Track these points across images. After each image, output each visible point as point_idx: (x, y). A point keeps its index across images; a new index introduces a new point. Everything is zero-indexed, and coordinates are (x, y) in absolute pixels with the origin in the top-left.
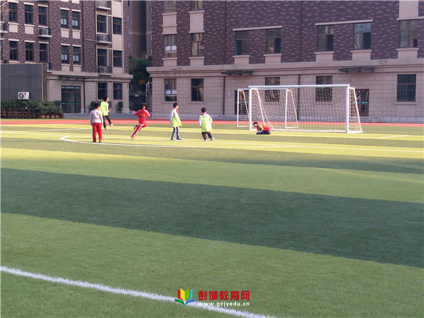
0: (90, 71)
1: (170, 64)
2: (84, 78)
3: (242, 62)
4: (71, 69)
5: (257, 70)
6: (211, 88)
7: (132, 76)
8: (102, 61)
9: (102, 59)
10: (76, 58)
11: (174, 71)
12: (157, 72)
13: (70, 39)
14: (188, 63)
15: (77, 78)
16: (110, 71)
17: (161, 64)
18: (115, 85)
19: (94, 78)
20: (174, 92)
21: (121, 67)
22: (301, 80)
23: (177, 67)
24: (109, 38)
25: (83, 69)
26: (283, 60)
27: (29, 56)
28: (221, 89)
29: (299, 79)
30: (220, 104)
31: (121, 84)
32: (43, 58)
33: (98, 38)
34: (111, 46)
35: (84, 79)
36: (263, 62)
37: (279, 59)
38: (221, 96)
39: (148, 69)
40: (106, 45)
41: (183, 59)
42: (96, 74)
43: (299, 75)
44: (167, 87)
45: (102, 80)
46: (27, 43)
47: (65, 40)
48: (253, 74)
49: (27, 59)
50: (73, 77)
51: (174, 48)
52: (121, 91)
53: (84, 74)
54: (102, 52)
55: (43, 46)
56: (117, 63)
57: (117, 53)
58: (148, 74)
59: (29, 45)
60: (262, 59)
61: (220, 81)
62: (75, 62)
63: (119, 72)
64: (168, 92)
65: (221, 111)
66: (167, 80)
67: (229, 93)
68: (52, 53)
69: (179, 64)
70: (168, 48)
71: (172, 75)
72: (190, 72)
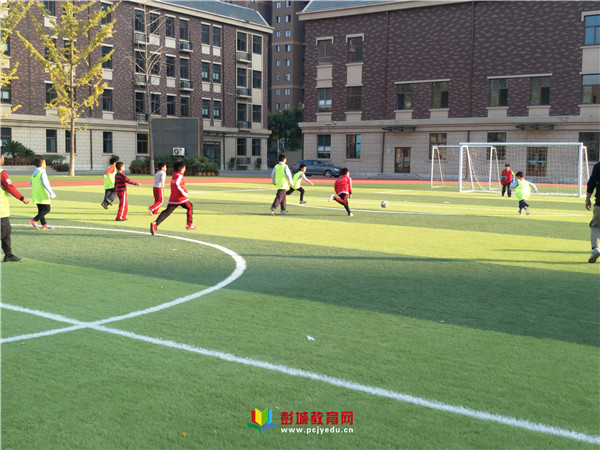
0: (230, 126)
1: (324, 119)
2: (224, 133)
3: (404, 117)
4: (212, 124)
5: (421, 126)
6: (368, 143)
8: (242, 116)
9: (242, 113)
10: (216, 113)
11: (329, 127)
12: (309, 128)
13: (211, 93)
14: (343, 118)
15: (217, 133)
16: (249, 126)
17: (313, 119)
18: (254, 141)
19: (233, 133)
20: (328, 149)
21: (260, 121)
22: (471, 136)
23: (332, 123)
24: (249, 92)
25: (223, 125)
26: (451, 115)
27: (171, 111)
28: (379, 146)
29: (469, 135)
30: (379, 161)
33: (239, 92)
34: (250, 100)
36: (428, 117)
37: (446, 114)
38: (379, 153)
39: (300, 125)
40: (246, 99)
41: (338, 114)
42: (236, 130)
43: (469, 131)
44: (320, 144)
45: (241, 136)
46: (169, 97)
47: (206, 94)
48: (417, 130)
49: (169, 114)
50: (214, 132)
51: (329, 102)
52: (259, 147)
53: (224, 129)
54: (242, 107)
55: (184, 100)
56: (257, 118)
57: (257, 108)
58: (300, 129)
60: (427, 114)
61: (379, 137)
62: (215, 117)
63: (258, 128)
64: (321, 149)
65: (379, 169)
66: (320, 137)
67: (389, 151)
68: (193, 107)
69: (333, 119)
70: (322, 103)
71: (325, 131)
72: (346, 127)
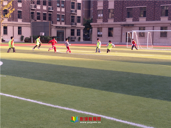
0: (68, 25)
1: (100, 22)
3: (129, 21)
4: (61, 24)
5: (136, 24)
6: (116, 31)
7: (84, 27)
8: (73, 21)
10: (63, 19)
12: (94, 25)
13: (61, 12)
14: (107, 21)
15: (63, 27)
16: (76, 24)
17: (96, 22)
18: (78, 30)
19: (69, 27)
20: (101, 33)
21: (80, 23)
22: (154, 28)
23: (102, 23)
24: (76, 11)
25: (65, 24)
26: (147, 20)
27: (45, 19)
28: (120, 32)
30: (120, 38)
31: (80, 30)
32: (50, 19)
33: (72, 11)
34: (76, 14)
35: (65, 28)
36: (138, 21)
37: (145, 19)
38: (120, 35)
39: (91, 24)
40: (74, 14)
41: (105, 20)
42: (70, 26)
43: (154, 26)
44: (98, 31)
45: (72, 28)
46: (44, 13)
47: (58, 12)
48: (134, 26)
49: (44, 20)
50: (61, 27)
51: (102, 15)
52: (80, 33)
53: (66, 26)
54: (73, 17)
55: (50, 15)
56: (79, 21)
57: (79, 17)
58: (91, 26)
59: (45, 14)
60: (138, 19)
61: (120, 28)
62: (62, 21)
63: (79, 25)
64: (99, 33)
65: (120, 41)
66: (98, 28)
67: (124, 34)
68: (54, 17)
69: (103, 22)
70: (99, 15)
71: (100, 26)
72: (108, 25)
